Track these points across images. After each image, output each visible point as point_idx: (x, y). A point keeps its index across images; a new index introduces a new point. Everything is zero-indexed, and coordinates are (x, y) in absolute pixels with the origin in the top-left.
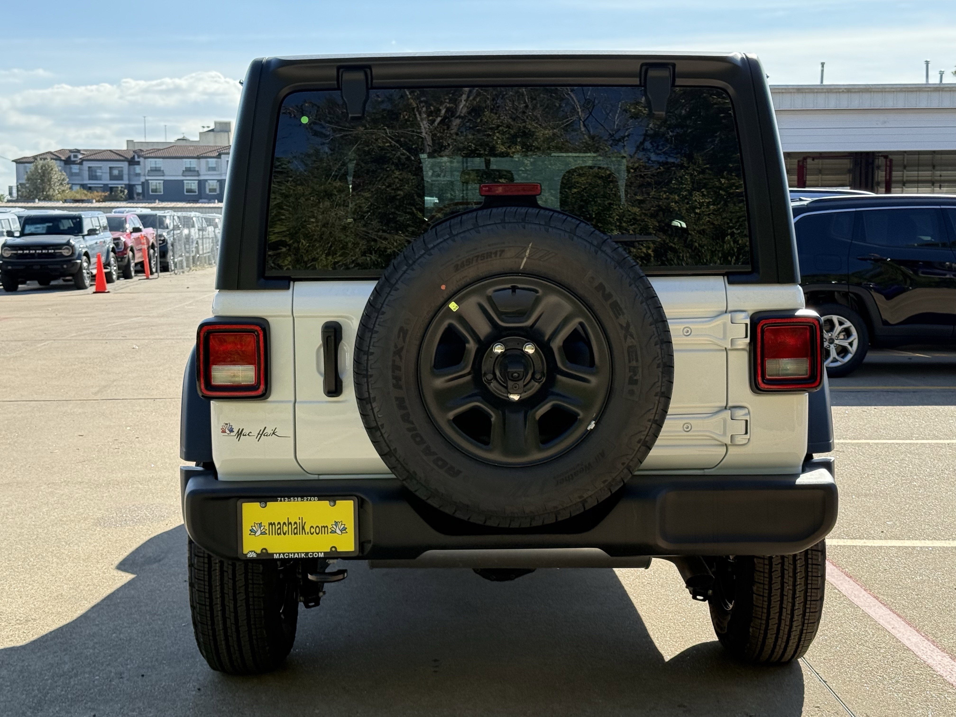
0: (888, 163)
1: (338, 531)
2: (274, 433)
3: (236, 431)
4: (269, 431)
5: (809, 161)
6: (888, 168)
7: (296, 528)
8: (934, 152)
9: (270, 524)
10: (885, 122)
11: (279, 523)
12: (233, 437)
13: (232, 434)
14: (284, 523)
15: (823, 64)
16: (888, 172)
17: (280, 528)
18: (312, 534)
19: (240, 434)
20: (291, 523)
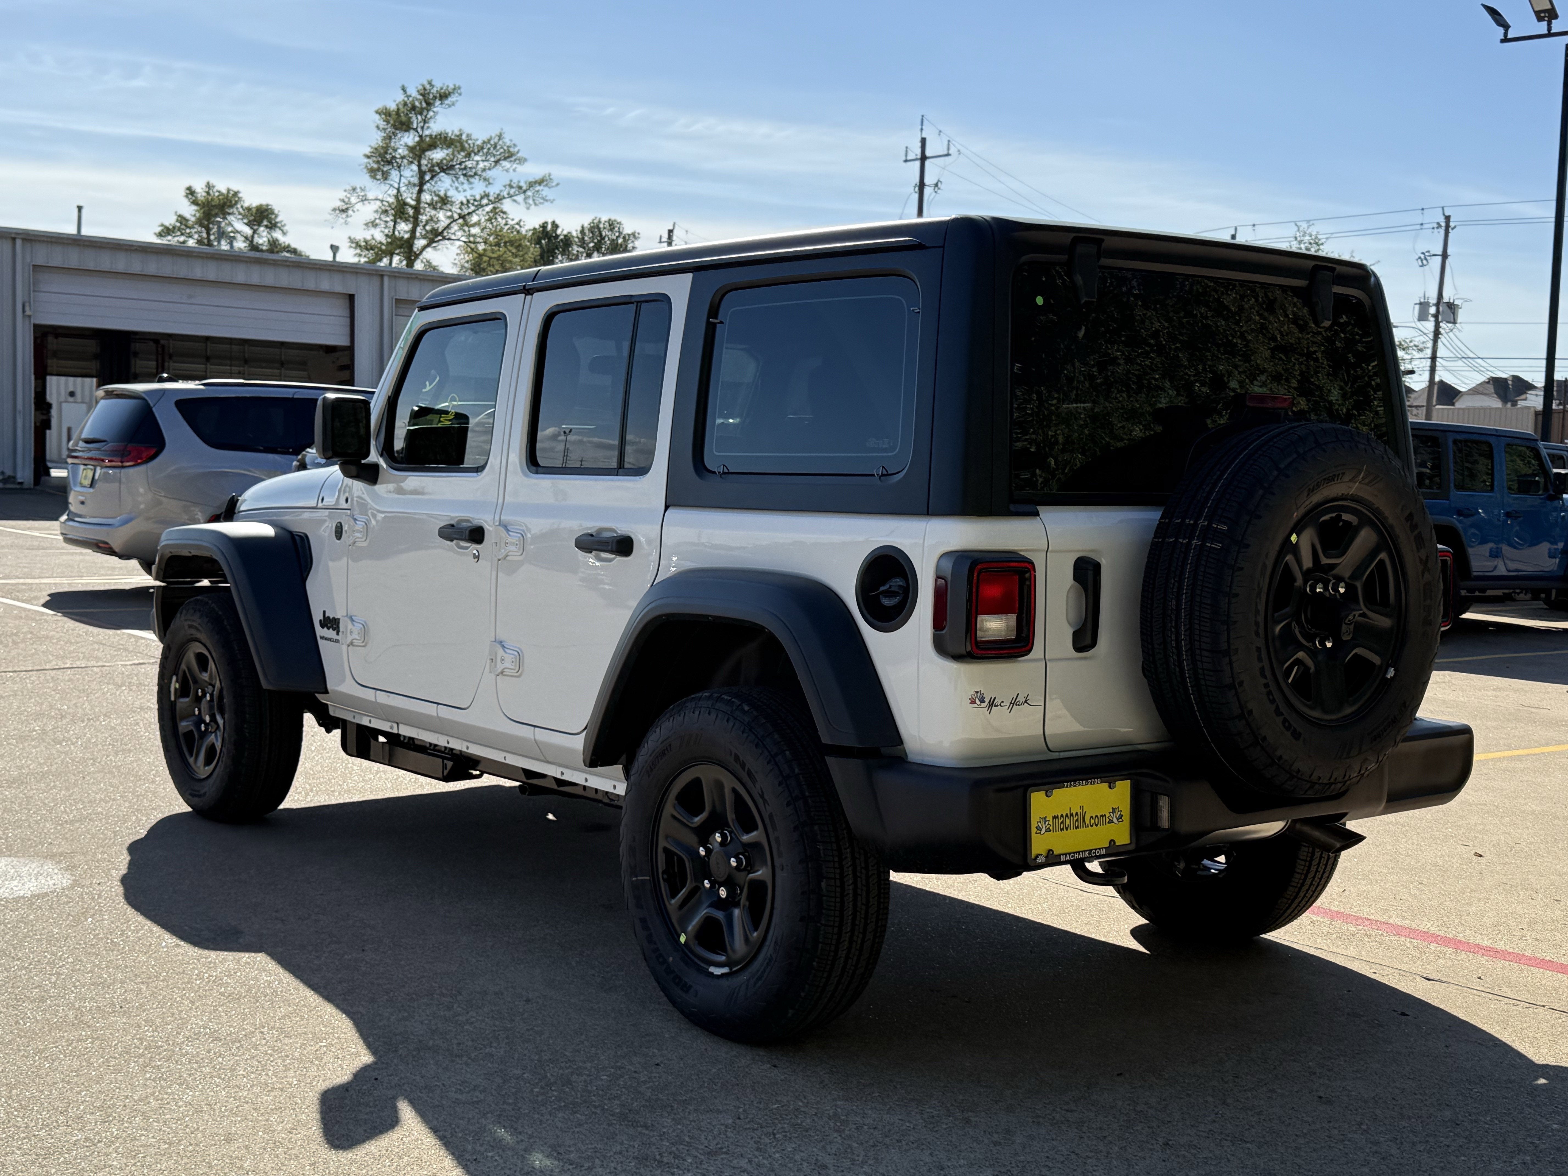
0: (160, 349)
1: (1115, 820)
2: (1026, 702)
3: (987, 700)
4: (1021, 699)
5: (50, 339)
6: (160, 358)
7: (1077, 820)
8: (207, 339)
9: (1055, 817)
10: (190, 297)
11: (1062, 816)
12: (983, 710)
13: (983, 705)
14: (1067, 815)
15: (80, 208)
16: (160, 362)
17: (1062, 822)
18: (1092, 826)
19: (992, 704)
20: (1072, 815)
